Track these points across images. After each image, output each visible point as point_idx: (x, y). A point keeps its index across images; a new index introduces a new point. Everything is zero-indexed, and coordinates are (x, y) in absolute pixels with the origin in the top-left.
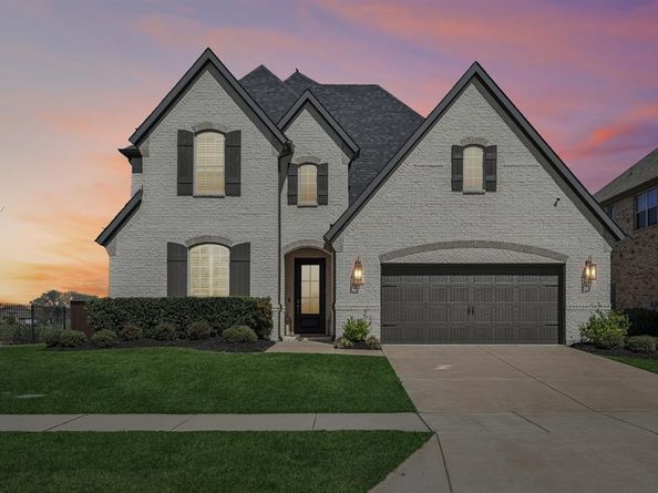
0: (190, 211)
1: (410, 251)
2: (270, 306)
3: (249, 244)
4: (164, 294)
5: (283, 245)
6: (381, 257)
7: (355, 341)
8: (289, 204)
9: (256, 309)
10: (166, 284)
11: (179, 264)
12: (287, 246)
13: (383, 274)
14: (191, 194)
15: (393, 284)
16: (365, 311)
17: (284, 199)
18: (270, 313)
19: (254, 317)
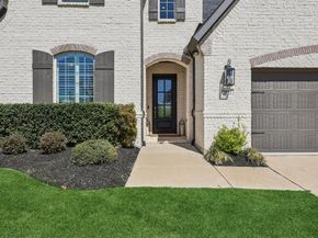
0: (54, 20)
1: (282, 54)
2: (134, 113)
3: (113, 52)
4: (30, 101)
5: (145, 57)
6: (251, 61)
7: (232, 153)
8: (150, 20)
9: (118, 117)
10: (31, 91)
11: (45, 71)
12: (149, 59)
13: (254, 79)
14: (56, 3)
15: (261, 90)
16: (239, 119)
17: (146, 16)
18: (134, 121)
19: (116, 125)
